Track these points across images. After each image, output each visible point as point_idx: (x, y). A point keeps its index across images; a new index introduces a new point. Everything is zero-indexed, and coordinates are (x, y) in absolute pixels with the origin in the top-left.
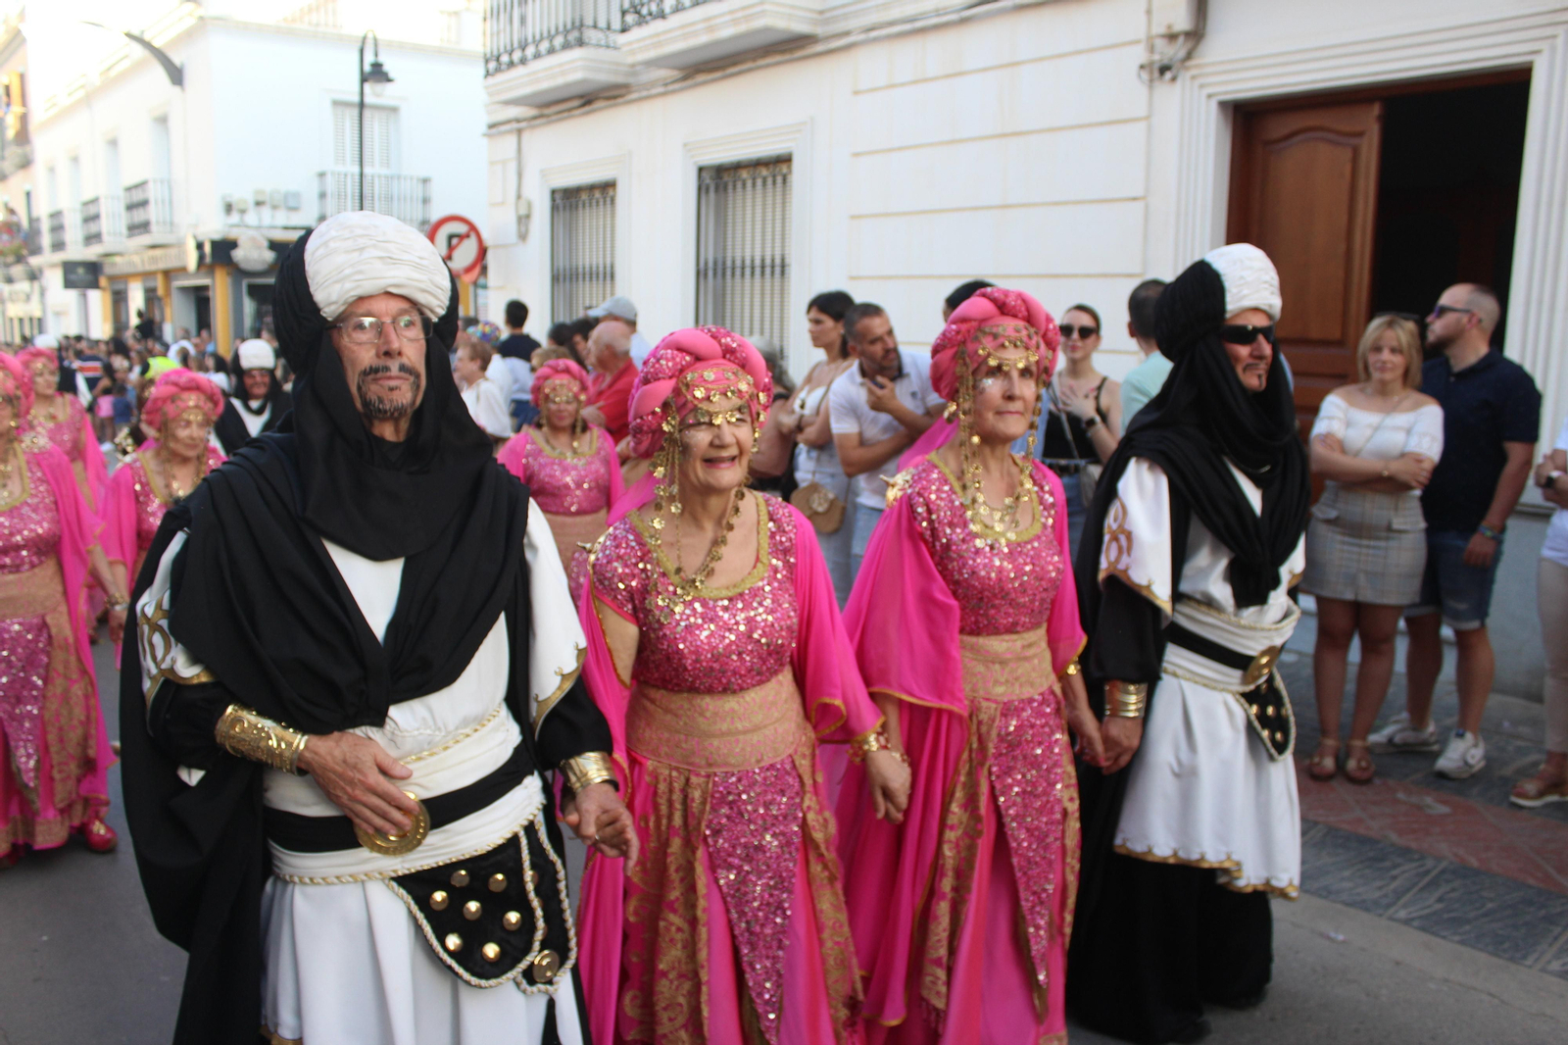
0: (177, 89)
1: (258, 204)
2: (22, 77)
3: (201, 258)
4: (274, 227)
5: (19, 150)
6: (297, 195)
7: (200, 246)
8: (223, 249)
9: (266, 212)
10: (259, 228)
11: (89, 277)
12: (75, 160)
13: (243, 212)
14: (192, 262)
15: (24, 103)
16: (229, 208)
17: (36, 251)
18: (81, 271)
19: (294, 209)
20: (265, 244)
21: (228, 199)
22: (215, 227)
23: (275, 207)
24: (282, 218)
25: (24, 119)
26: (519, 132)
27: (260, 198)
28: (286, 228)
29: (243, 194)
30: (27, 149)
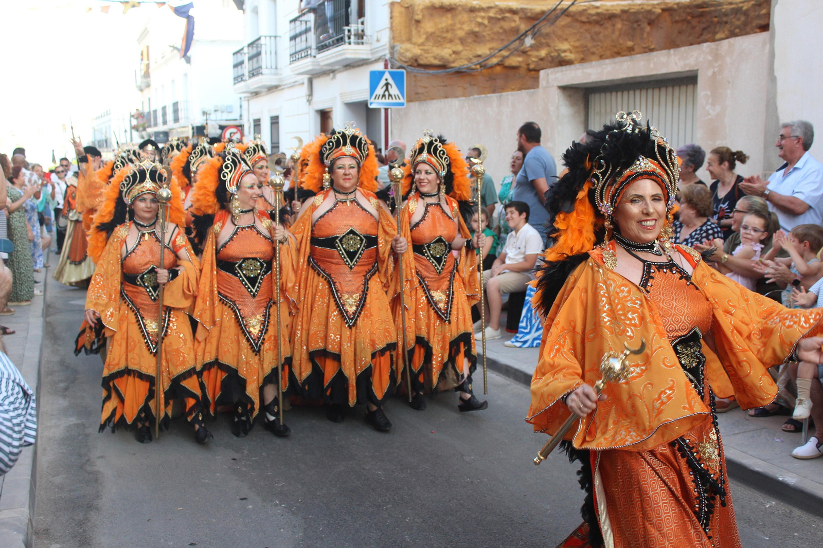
0: (188, 65)
1: (216, 111)
2: (148, 47)
3: (193, 133)
4: (223, 120)
5: (145, 80)
6: (231, 107)
7: (193, 128)
8: (200, 131)
9: (219, 114)
10: (216, 120)
11: (165, 138)
12: (163, 86)
13: (210, 114)
14: (190, 134)
15: (148, 60)
16: (205, 113)
17: (150, 126)
18: (161, 136)
19: (231, 112)
20: (218, 127)
21: (204, 110)
22: (199, 121)
23: (222, 112)
24: (226, 116)
25: (148, 66)
26: (248, 100)
27: (216, 109)
28: (227, 120)
29: (209, 108)
30: (149, 79)
